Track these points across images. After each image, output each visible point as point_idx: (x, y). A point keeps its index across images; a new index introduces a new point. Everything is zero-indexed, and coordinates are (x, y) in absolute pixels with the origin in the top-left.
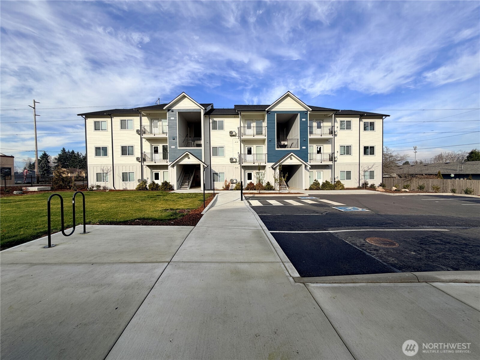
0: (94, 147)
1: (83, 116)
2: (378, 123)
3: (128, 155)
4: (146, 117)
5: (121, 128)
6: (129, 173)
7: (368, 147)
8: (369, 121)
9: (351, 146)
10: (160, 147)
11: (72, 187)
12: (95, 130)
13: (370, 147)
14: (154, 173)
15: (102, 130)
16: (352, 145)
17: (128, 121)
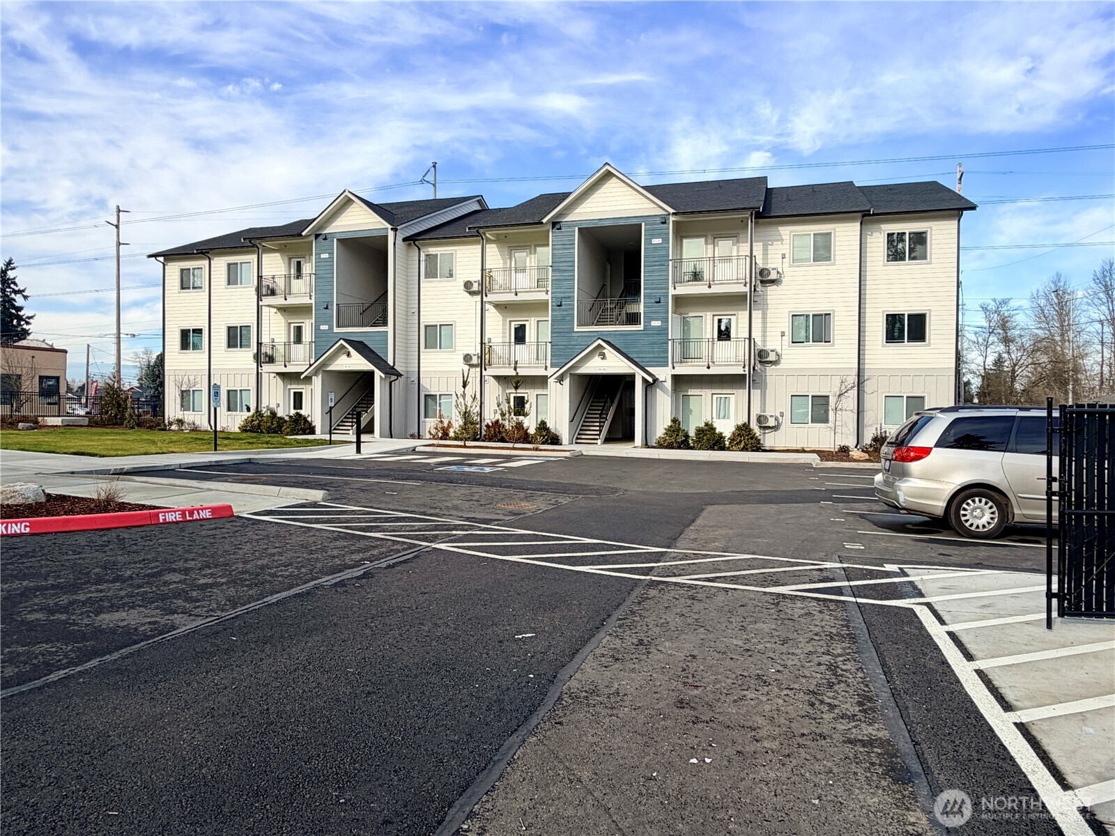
0: (177, 329)
1: (158, 258)
2: (940, 233)
3: (241, 347)
4: (278, 254)
5: (229, 284)
6: (241, 391)
7: (903, 315)
8: (908, 227)
9: (830, 314)
10: (305, 327)
11: (127, 421)
12: (182, 288)
13: (909, 315)
14: (292, 391)
15: (194, 288)
16: (834, 311)
17: (243, 265)
